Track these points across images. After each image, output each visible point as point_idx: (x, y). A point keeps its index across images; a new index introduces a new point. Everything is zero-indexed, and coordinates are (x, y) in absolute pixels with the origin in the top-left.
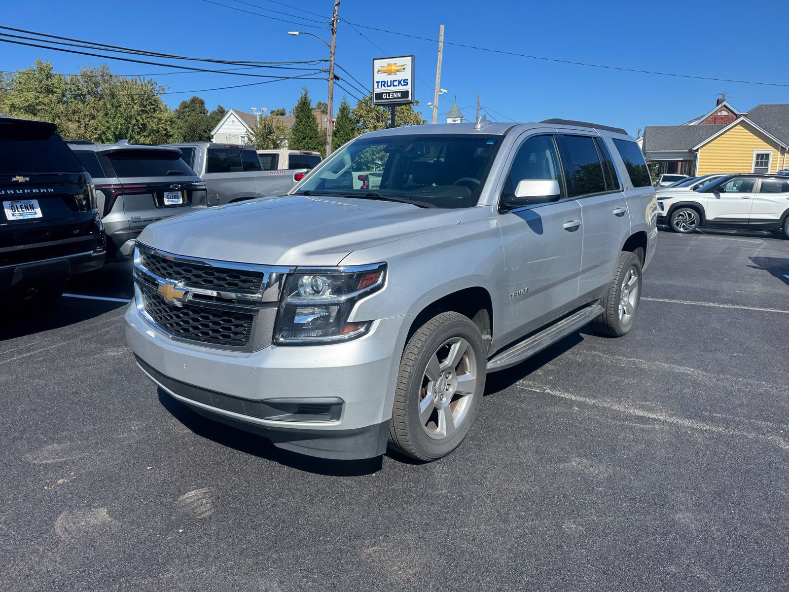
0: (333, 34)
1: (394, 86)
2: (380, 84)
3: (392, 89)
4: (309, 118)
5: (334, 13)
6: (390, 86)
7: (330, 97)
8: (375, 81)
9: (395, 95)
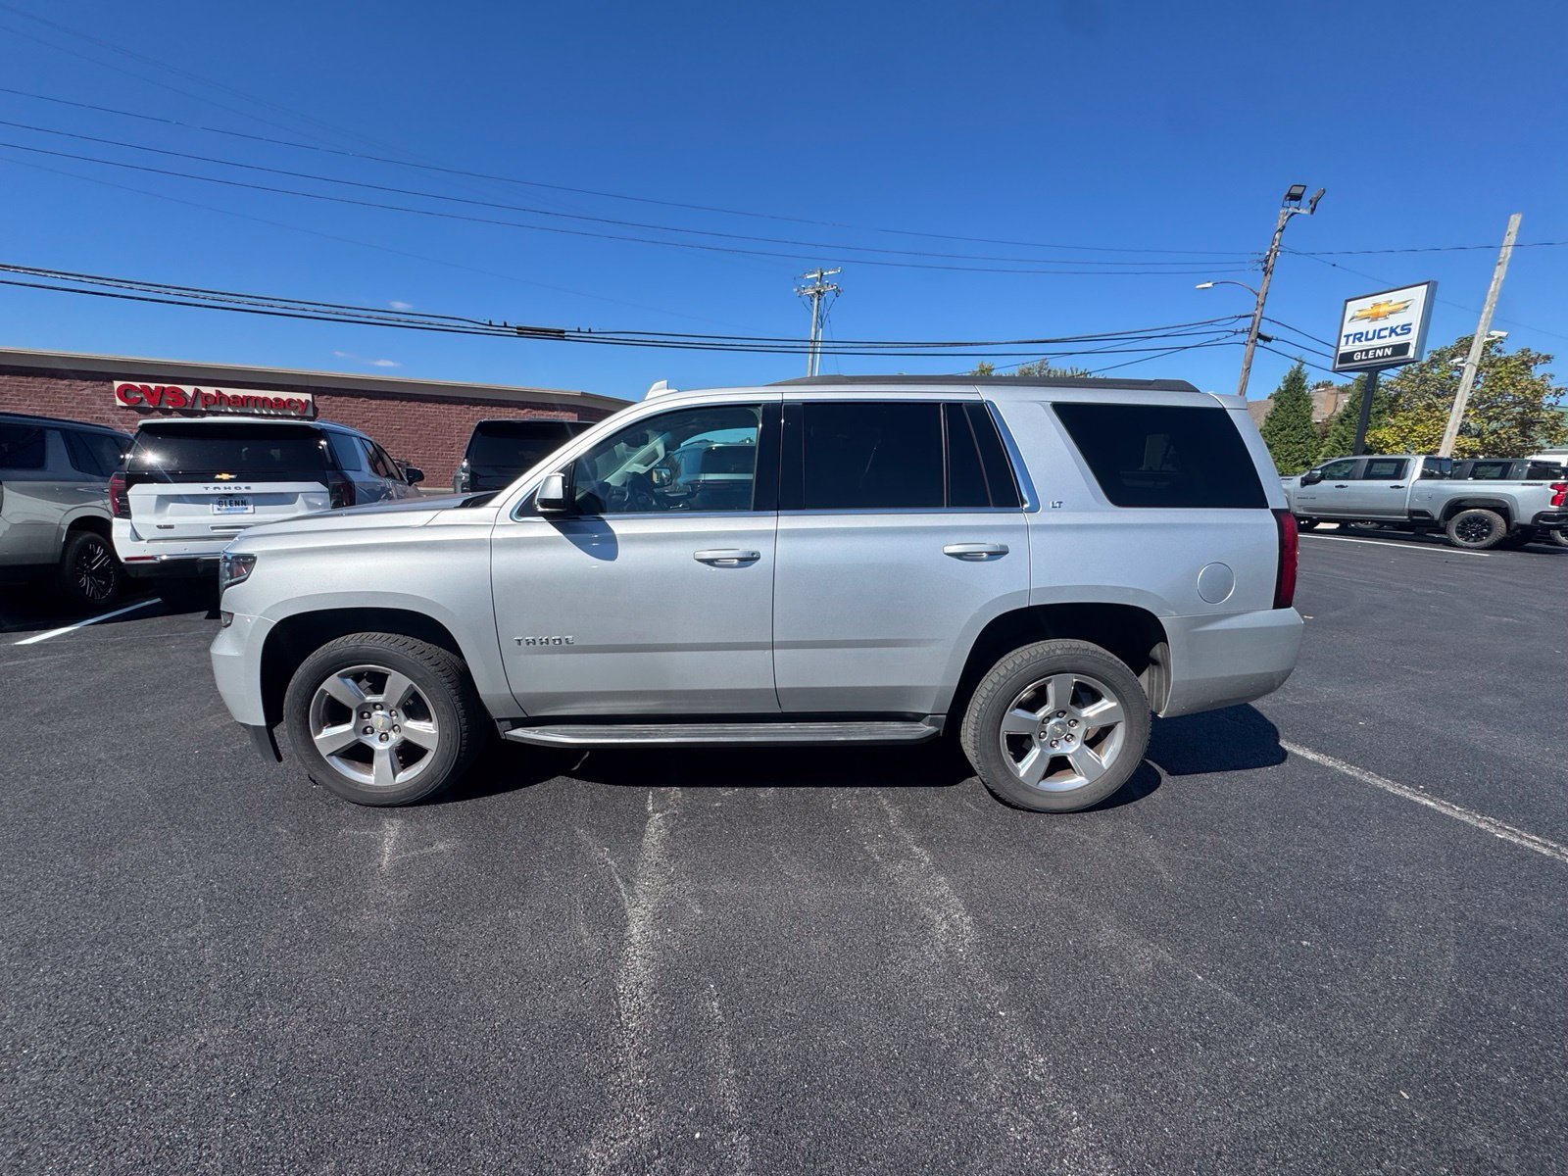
0: (1266, 275)
1: (1379, 337)
2: (1351, 338)
3: (1376, 343)
4: (1298, 399)
5: (1273, 244)
6: (1373, 338)
7: (1245, 367)
8: (1344, 334)
9: (1379, 353)
